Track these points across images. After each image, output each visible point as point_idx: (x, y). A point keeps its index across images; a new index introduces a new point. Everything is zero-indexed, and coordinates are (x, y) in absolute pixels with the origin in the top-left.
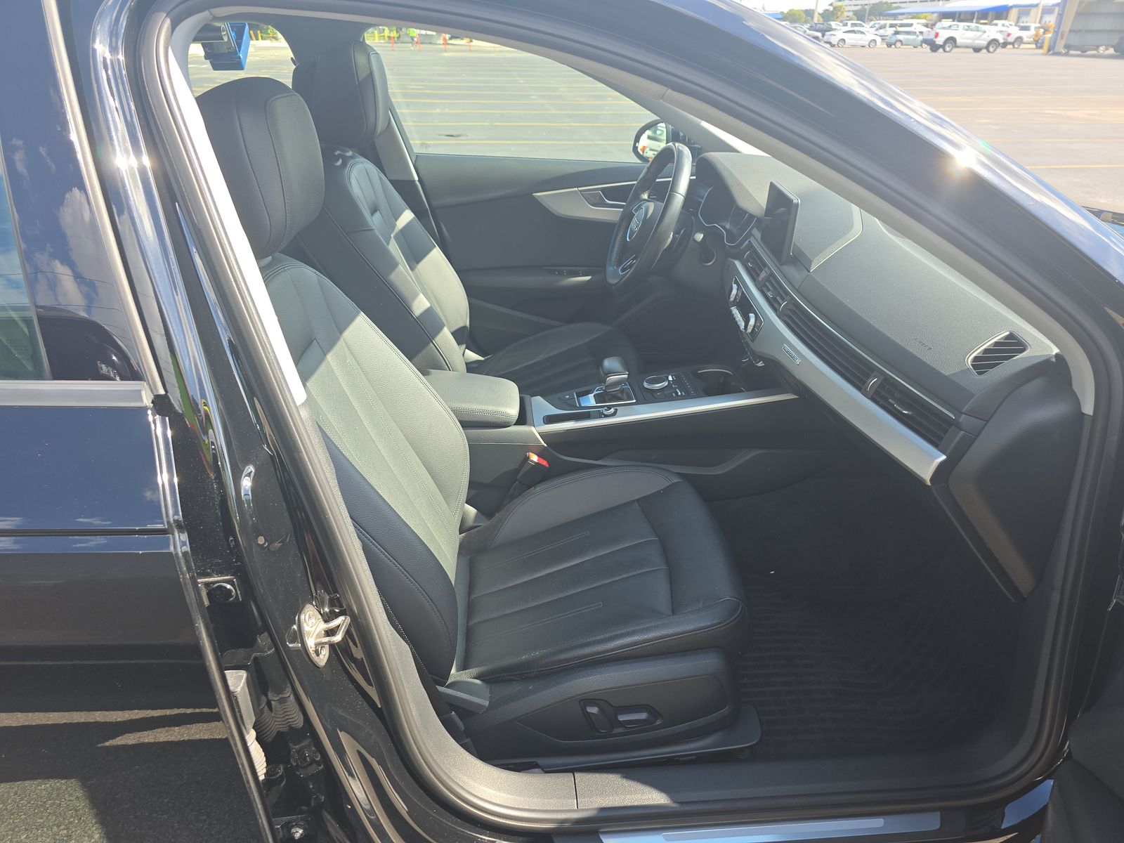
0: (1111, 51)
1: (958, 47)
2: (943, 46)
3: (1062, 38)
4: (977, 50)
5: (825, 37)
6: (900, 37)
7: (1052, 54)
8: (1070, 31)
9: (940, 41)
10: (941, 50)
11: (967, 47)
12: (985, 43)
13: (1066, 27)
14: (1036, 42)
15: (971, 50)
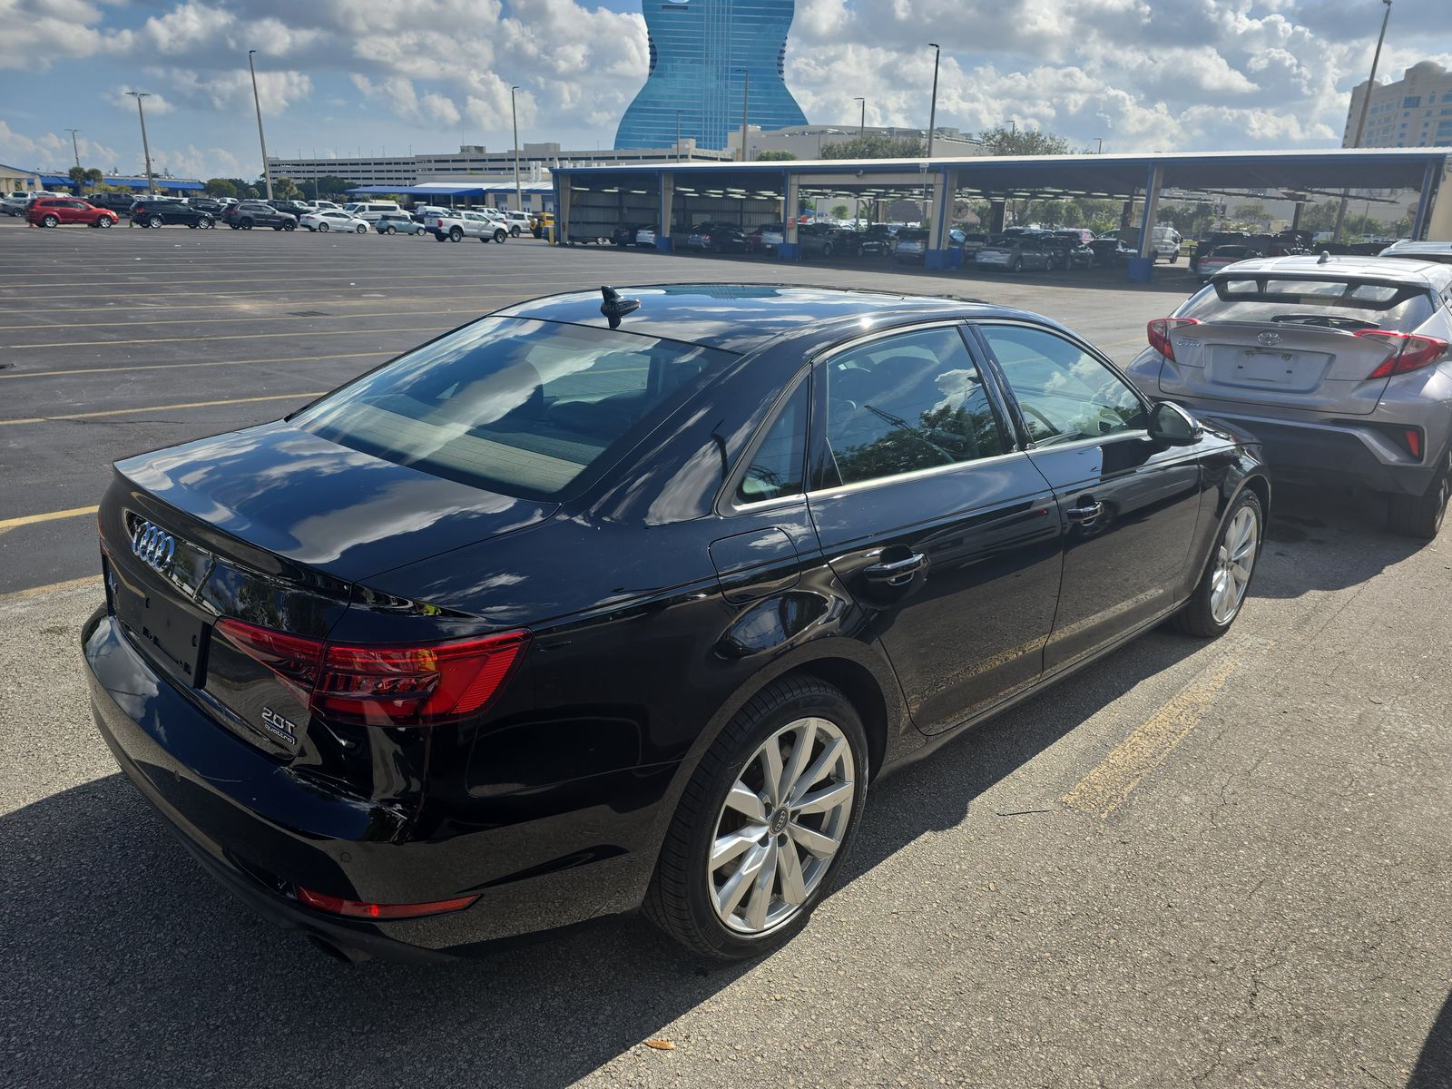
0: (608, 242)
1: (466, 236)
2: (450, 235)
3: (564, 229)
4: (485, 240)
5: (301, 220)
6: (392, 222)
7: (558, 246)
8: (570, 222)
9: (445, 229)
10: (448, 239)
11: (475, 236)
12: (491, 233)
13: (566, 219)
14: (533, 231)
15: (479, 240)
